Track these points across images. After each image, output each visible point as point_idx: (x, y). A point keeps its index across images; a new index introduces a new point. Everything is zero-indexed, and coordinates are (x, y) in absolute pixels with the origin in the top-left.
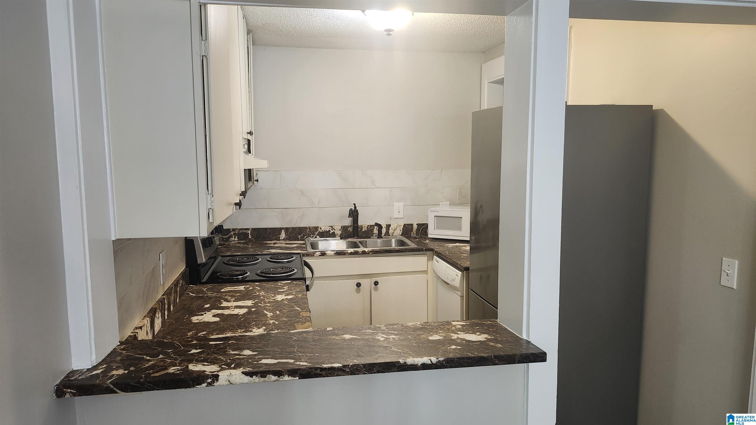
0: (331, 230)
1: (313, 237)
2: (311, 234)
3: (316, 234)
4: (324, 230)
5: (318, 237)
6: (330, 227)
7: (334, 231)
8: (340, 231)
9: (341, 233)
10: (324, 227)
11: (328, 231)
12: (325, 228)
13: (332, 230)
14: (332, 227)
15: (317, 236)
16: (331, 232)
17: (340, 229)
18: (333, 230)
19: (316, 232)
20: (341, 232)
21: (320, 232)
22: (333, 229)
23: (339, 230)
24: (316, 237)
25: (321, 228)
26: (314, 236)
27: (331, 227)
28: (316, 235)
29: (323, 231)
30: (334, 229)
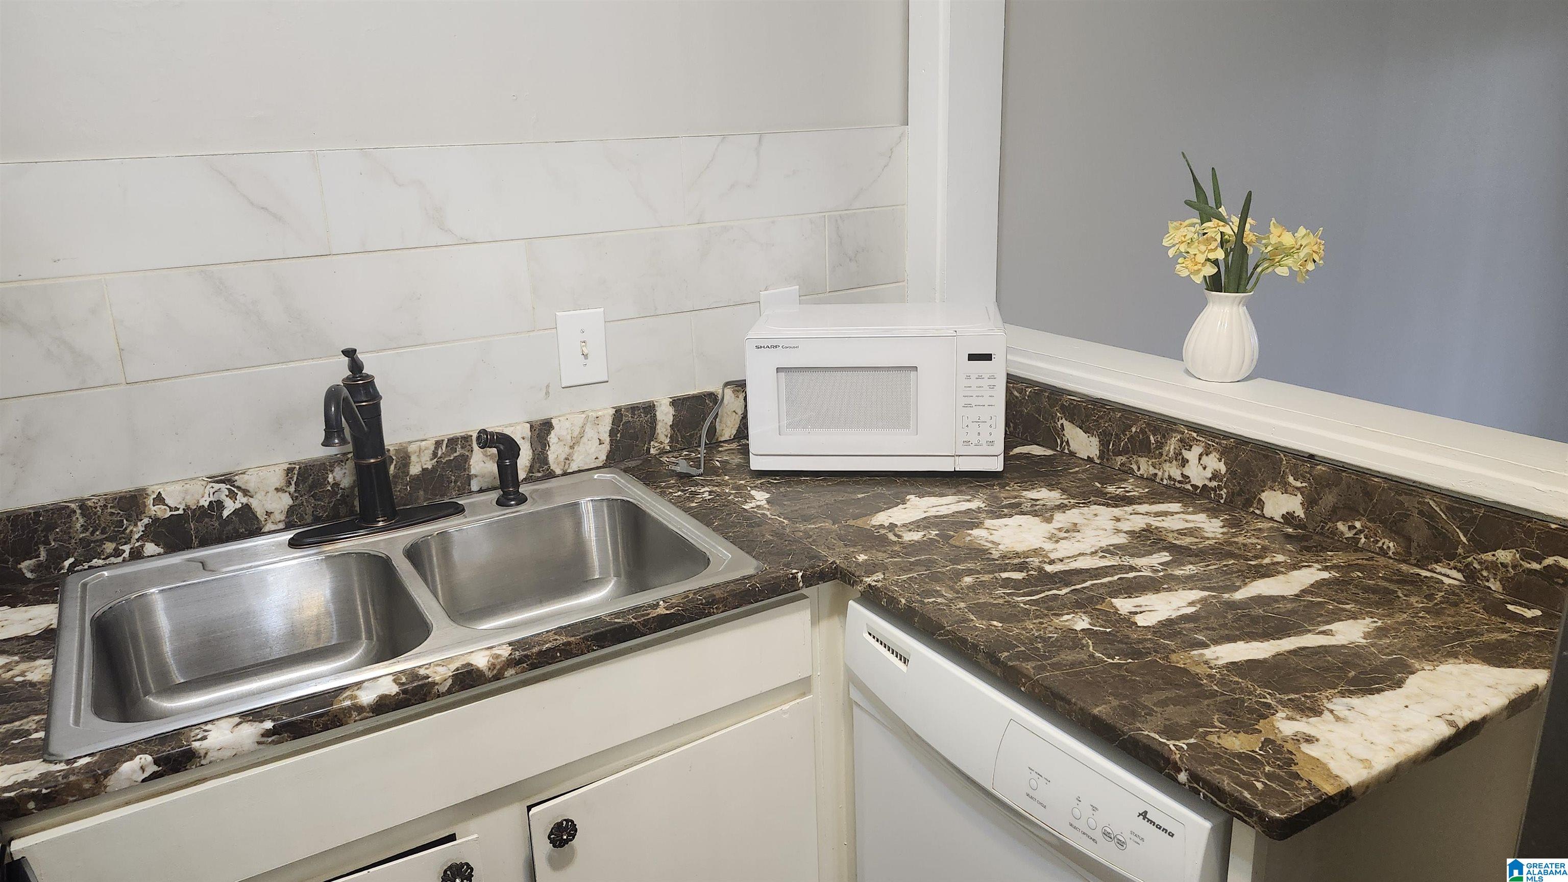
0: (223, 497)
1: (117, 553)
2: (101, 542)
3: (137, 536)
4: (182, 507)
5: (150, 548)
6: (217, 486)
7: (245, 500)
8: (280, 494)
9: (290, 502)
10: (178, 487)
11: (206, 504)
12: (186, 492)
13: (232, 495)
14: (227, 479)
15: (142, 546)
16: (230, 507)
17: (278, 485)
18: (240, 493)
19: (136, 525)
20: (286, 501)
21: (156, 520)
22: (239, 488)
23: (277, 490)
24: (137, 555)
25: (159, 500)
26: (127, 548)
27: (223, 486)
28: (138, 540)
29: (181, 512)
30: (246, 493)
